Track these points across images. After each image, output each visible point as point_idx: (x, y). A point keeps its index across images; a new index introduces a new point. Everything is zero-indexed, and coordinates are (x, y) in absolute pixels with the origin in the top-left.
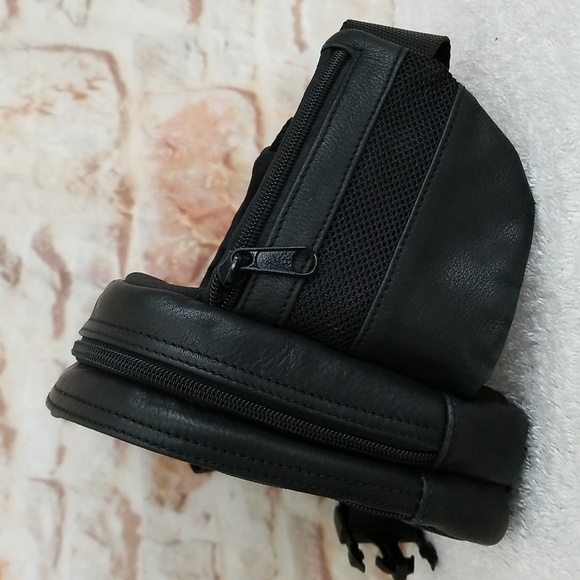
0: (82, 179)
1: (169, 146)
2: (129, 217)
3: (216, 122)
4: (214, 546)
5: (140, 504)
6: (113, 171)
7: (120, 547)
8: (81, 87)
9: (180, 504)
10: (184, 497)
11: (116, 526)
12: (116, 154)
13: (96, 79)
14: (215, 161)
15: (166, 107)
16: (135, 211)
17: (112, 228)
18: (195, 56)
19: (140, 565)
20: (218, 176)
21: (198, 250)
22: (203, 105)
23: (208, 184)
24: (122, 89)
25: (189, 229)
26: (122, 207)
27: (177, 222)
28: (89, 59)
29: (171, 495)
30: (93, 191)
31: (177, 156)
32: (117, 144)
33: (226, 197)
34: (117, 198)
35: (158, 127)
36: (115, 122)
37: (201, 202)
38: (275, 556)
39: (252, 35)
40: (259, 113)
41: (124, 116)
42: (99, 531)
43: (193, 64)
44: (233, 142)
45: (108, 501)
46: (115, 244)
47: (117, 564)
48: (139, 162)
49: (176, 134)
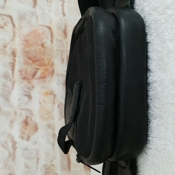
0: (2, 50)
1: (26, 41)
2: (15, 60)
3: (40, 35)
4: (37, 150)
5: (17, 139)
6: (11, 48)
7: (11, 150)
8: (3, 25)
9: (28, 139)
10: (29, 137)
11: (10, 144)
12: (11, 43)
13: (7, 23)
14: (39, 45)
15: (26, 31)
16: (17, 59)
17: (10, 63)
18: (34, 17)
19: (16, 155)
20: (40, 50)
21: (34, 70)
22: (36, 30)
23: (37, 52)
24: (14, 25)
25: (31, 64)
26: (13, 58)
27: (28, 62)
28: (5, 17)
29: (26, 136)
30: (5, 53)
31: (29, 44)
32: (12, 40)
33: (42, 55)
34: (11, 55)
35: (23, 36)
36: (12, 34)
37: (35, 57)
38: (55, 153)
39: (50, 11)
40: (52, 33)
41: (14, 33)
42: (5, 145)
43: (34, 19)
44: (44, 40)
45: (8, 137)
46: (11, 68)
47: (10, 155)
48: (18, 45)
49: (28, 38)
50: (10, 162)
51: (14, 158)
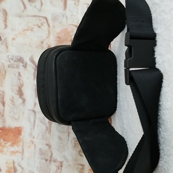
0: (40, 45)
1: (59, 38)
3: (69, 33)
6: (47, 43)
7: (48, 125)
8: (40, 25)
11: (47, 120)
12: (47, 40)
13: (43, 23)
15: (58, 29)
18: (65, 18)
19: (52, 128)
22: (67, 28)
24: (49, 25)
28: (41, 19)
31: (61, 40)
32: (48, 38)
35: (56, 34)
36: (47, 33)
39: (78, 13)
41: (49, 31)
42: (43, 121)
43: (64, 20)
47: (47, 128)
48: (52, 41)
49: (60, 35)
50: (47, 135)
51: (50, 131)
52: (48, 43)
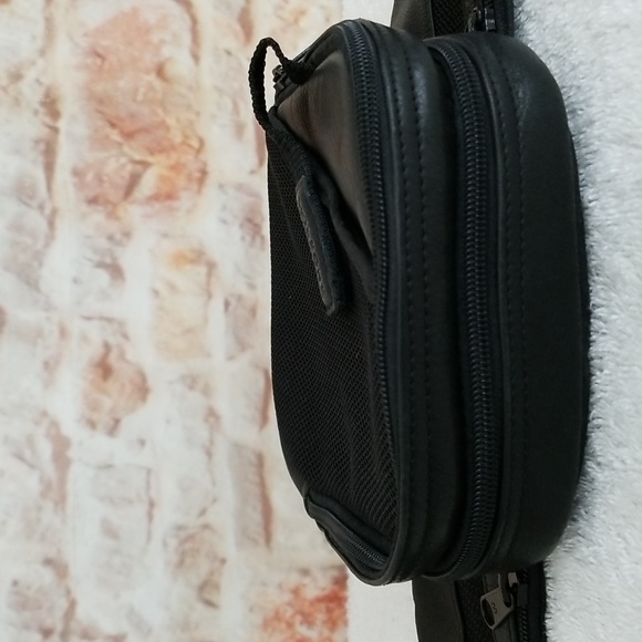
0: (4, 89)
1: (98, 55)
2: (55, 130)
3: (148, 31)
4: (149, 472)
5: (71, 427)
6: (38, 81)
7: (50, 470)
9: (113, 428)
10: (117, 422)
11: (45, 449)
12: (41, 63)
14: (148, 72)
16: (62, 124)
17: (37, 142)
19: (70, 487)
20: (151, 88)
21: (130, 167)
22: (135, 11)
23: (140, 97)
25: (120, 145)
26: (48, 120)
27: (107, 137)
29: (103, 418)
30: (17, 102)
31: (107, 65)
32: (43, 52)
33: (160, 111)
34: (42, 110)
35: (86, 35)
36: (40, 28)
37: (132, 116)
38: (214, 483)
40: (194, 21)
41: (49, 22)
42: (27, 454)
44: (166, 51)
45: (37, 423)
46: (41, 159)
47: (47, 487)
48: (65, 70)
49: (104, 43)
50: (48, 516)
51: (61, 502)
52: (45, 80)
